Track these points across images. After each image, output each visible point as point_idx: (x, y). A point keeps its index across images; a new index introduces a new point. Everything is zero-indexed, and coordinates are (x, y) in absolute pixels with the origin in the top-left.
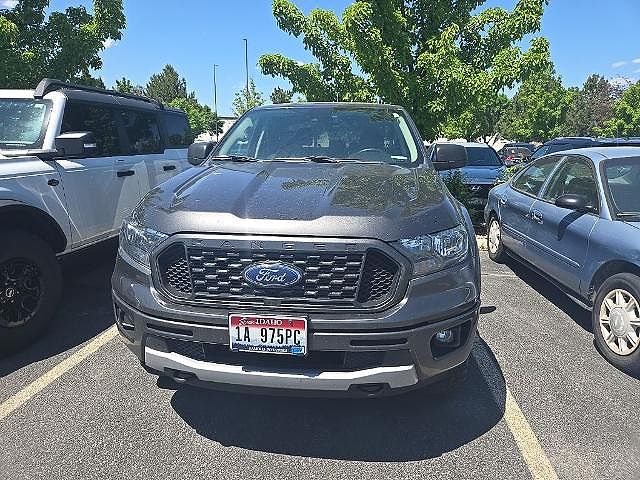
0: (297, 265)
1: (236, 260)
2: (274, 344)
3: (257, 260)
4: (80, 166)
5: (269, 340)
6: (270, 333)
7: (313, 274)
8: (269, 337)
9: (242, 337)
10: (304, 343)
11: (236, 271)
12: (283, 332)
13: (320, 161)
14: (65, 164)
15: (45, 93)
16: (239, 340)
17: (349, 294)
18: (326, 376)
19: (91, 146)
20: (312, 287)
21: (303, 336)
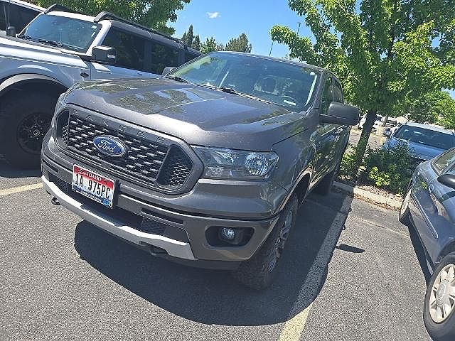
0: (126, 144)
1: (92, 130)
2: (95, 193)
3: (106, 133)
4: (107, 69)
5: (92, 190)
6: (94, 184)
7: (134, 154)
8: (93, 187)
9: (79, 183)
10: (111, 198)
11: (91, 138)
12: (101, 187)
13: (228, 91)
14: (97, 66)
15: (101, 20)
16: (77, 183)
17: (152, 175)
18: (126, 229)
19: (113, 57)
20: (132, 162)
21: (111, 193)
